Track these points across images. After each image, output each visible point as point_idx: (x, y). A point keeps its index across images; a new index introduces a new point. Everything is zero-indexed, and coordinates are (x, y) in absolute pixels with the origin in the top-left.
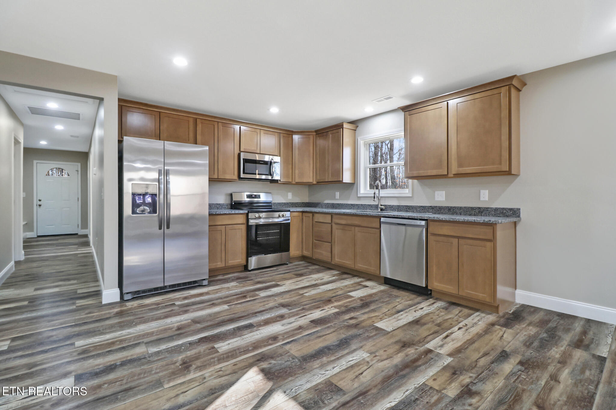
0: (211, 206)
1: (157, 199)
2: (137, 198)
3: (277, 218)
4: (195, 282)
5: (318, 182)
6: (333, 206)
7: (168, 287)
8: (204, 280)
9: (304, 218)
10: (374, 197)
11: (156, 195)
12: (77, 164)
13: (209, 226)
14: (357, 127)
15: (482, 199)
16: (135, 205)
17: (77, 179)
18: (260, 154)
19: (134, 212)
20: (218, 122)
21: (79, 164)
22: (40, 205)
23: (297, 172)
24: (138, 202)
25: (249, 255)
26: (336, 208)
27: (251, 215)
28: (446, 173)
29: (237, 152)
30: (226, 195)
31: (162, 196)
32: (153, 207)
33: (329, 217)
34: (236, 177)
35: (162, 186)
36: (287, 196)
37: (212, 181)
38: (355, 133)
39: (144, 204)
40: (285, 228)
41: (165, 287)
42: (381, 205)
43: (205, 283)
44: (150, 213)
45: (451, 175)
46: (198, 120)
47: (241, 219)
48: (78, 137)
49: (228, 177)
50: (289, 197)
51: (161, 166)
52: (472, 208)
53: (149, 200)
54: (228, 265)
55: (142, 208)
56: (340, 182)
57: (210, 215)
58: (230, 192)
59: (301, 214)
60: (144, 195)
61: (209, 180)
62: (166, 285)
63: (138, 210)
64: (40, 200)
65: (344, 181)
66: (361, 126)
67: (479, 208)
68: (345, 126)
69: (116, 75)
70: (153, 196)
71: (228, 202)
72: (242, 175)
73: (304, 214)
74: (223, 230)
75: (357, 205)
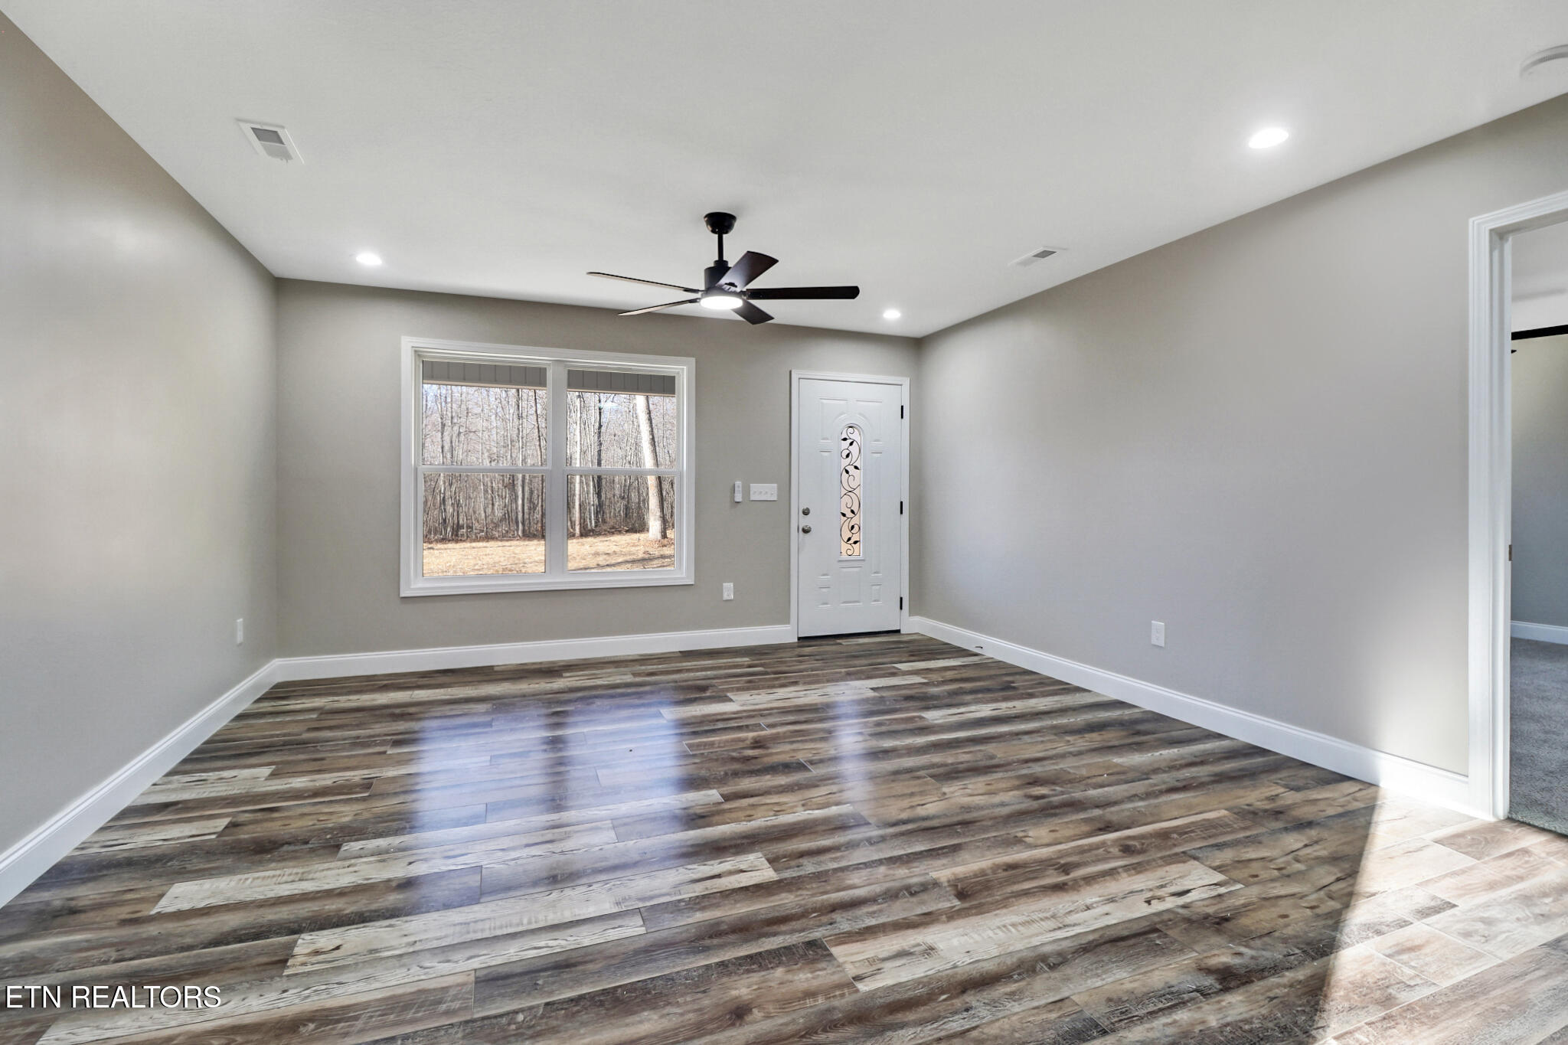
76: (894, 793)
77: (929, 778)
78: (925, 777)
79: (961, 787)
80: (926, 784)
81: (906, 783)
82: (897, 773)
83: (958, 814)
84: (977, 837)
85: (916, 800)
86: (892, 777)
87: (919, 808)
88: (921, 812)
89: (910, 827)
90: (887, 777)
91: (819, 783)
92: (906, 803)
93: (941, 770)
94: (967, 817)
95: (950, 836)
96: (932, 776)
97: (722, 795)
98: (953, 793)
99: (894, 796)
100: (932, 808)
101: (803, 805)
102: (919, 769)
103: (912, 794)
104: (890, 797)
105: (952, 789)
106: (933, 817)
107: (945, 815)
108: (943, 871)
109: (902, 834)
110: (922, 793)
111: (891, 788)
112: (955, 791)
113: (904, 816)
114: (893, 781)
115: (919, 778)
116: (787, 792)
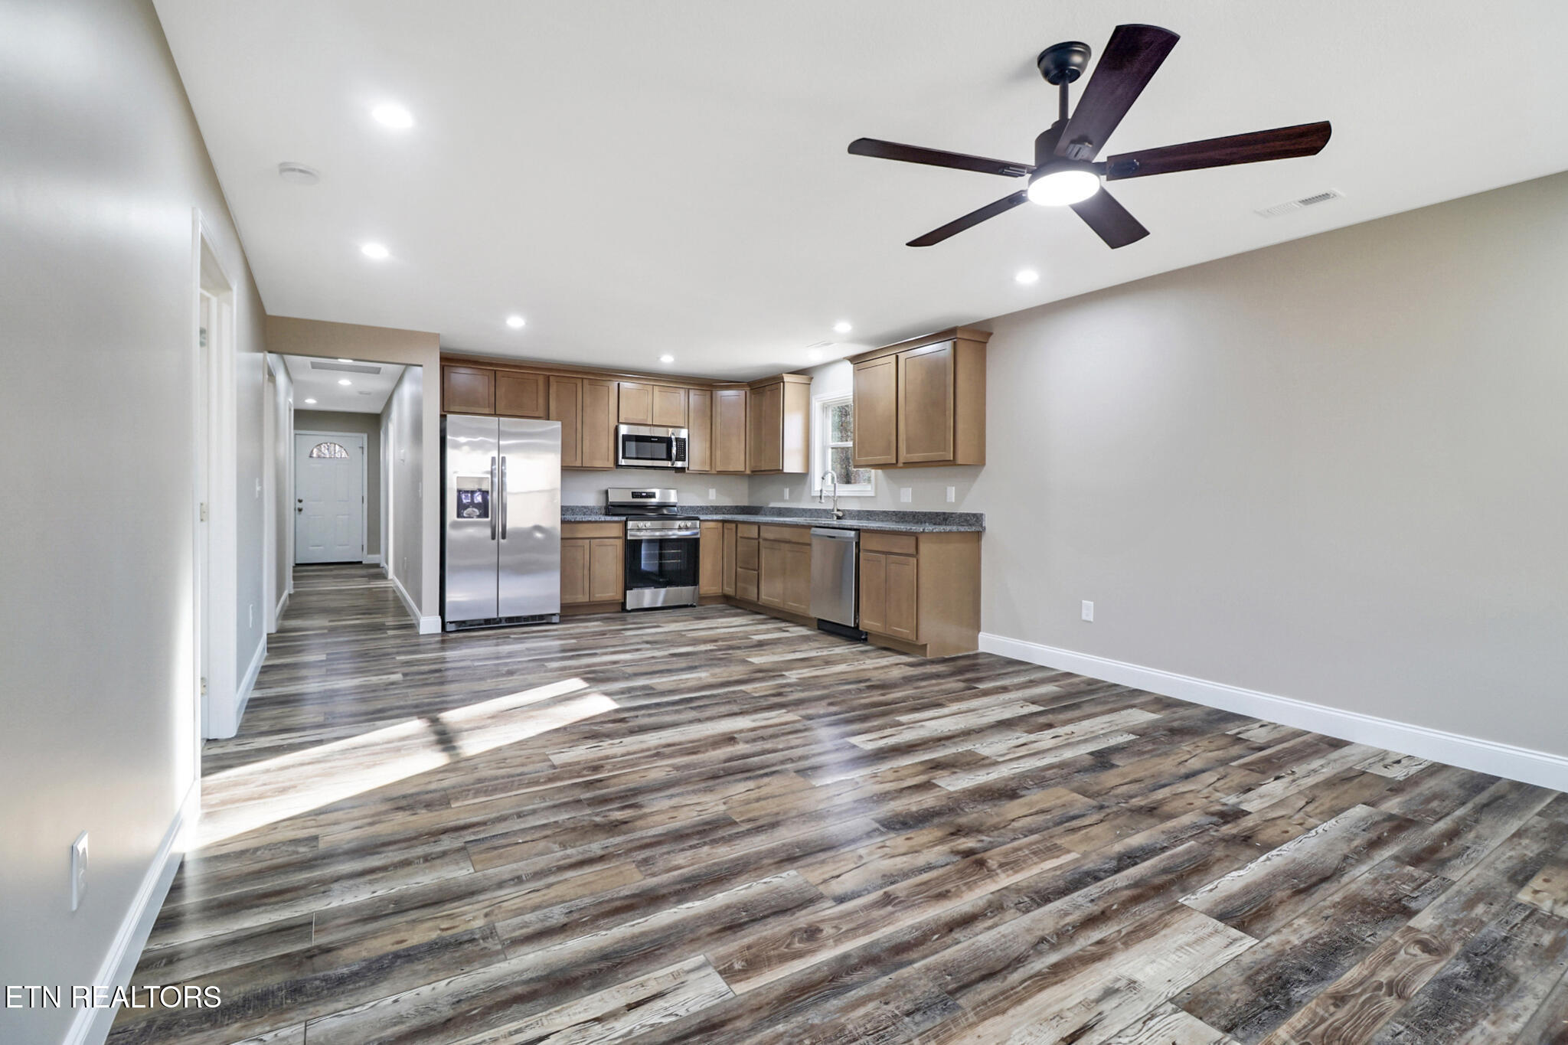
0: (564, 510)
1: (489, 497)
2: (463, 496)
3: (677, 530)
4: (541, 617)
5: (753, 472)
6: (780, 512)
7: (503, 621)
8: (554, 615)
9: (726, 531)
10: (821, 497)
11: (487, 492)
12: (362, 435)
13: (562, 539)
14: (812, 378)
15: (948, 501)
16: (461, 507)
17: (361, 462)
18: (653, 425)
19: (459, 515)
20: (582, 379)
21: (365, 436)
22: (300, 510)
23: (718, 453)
24: (465, 501)
25: (627, 587)
26: (784, 516)
27: (630, 524)
28: (895, 462)
29: (613, 423)
30: (600, 492)
31: (495, 494)
32: (484, 509)
33: (755, 529)
34: (611, 464)
35: (496, 480)
36: (708, 495)
37: (567, 470)
38: (809, 390)
39: (472, 504)
40: (691, 546)
41: (500, 620)
42: (838, 510)
43: (556, 619)
44: (479, 516)
45: (900, 464)
46: (551, 378)
47: (615, 530)
48: (369, 394)
49: (598, 464)
50: (712, 496)
51: (495, 454)
52: (937, 514)
53: (478, 499)
54: (595, 599)
55: (469, 510)
56: (779, 472)
57: (563, 522)
58: (604, 488)
59: (720, 524)
60: (473, 492)
61: (562, 470)
62: (500, 616)
63: (465, 513)
64: (300, 501)
65: (785, 471)
66: (818, 378)
67: (944, 513)
68: (787, 378)
69: (437, 332)
70: (485, 493)
71: (602, 503)
72: (622, 462)
73: (725, 524)
74: (587, 547)
75: (810, 510)
76: (776, 801)
77: (738, 820)
78: (742, 822)
79: (704, 812)
80: (741, 813)
81: (763, 813)
82: (774, 825)
83: (718, 784)
84: (708, 768)
85: (753, 795)
86: (780, 818)
87: (752, 787)
88: (751, 784)
89: (762, 772)
90: (784, 817)
91: (856, 805)
92: (764, 791)
93: (721, 833)
94: (711, 783)
95: (730, 768)
96: (734, 823)
97: (936, 786)
98: (717, 805)
99: (776, 796)
100: (739, 789)
101: (857, 783)
102: (748, 833)
103: (758, 800)
104: (780, 795)
105: (716, 809)
106: (740, 781)
107: (729, 782)
108: (741, 748)
109: (768, 766)
110: (748, 802)
111: (778, 806)
112: (713, 806)
113: (766, 780)
114: (778, 814)
115: (749, 820)
116: (881, 794)
